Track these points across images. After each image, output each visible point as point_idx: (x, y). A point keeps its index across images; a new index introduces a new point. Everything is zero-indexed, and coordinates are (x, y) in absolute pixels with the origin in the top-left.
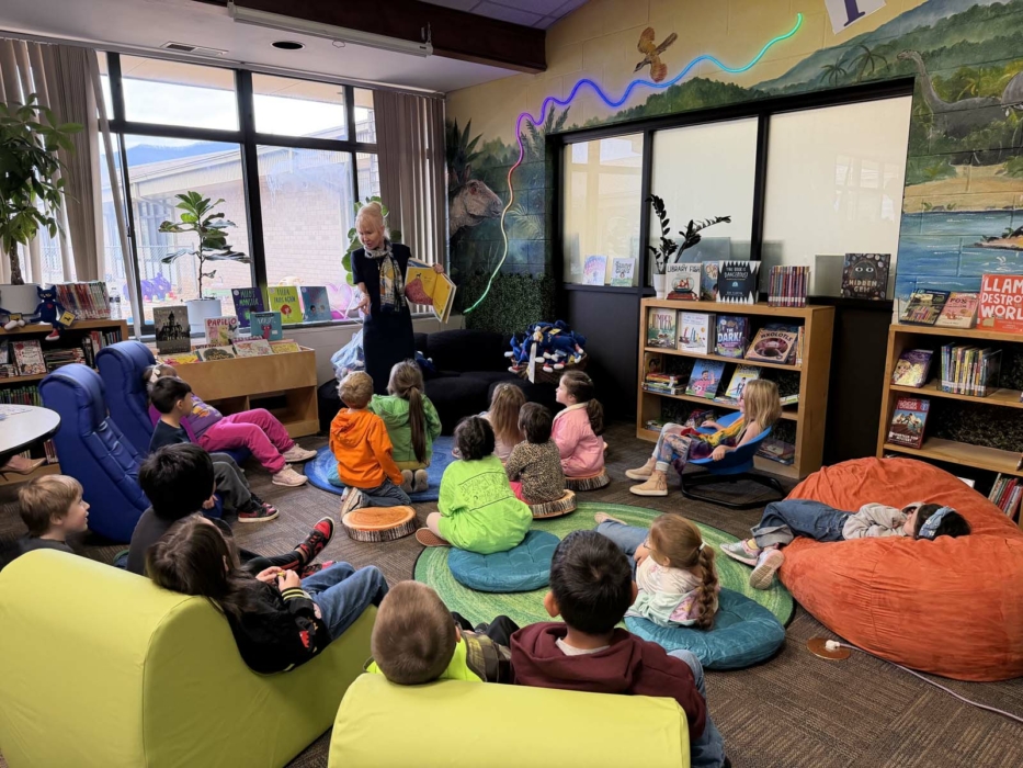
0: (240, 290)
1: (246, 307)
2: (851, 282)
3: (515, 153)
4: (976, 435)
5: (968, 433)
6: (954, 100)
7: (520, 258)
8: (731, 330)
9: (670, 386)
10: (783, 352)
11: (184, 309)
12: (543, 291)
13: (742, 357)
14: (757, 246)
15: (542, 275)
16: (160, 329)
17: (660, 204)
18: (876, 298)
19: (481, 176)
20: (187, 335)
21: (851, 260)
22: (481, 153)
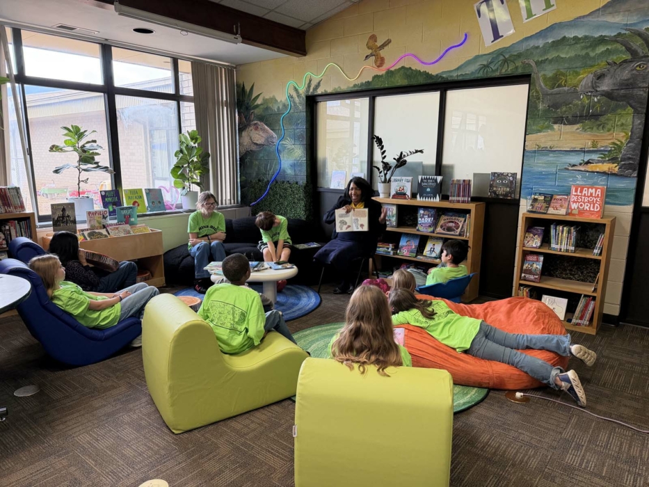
0: (105, 192)
1: (110, 203)
2: (495, 189)
3: (285, 106)
4: (567, 274)
5: (562, 273)
6: (553, 88)
7: (289, 172)
8: (426, 216)
9: (390, 250)
10: (457, 229)
11: (72, 205)
12: (305, 192)
13: (433, 232)
14: (439, 167)
15: (305, 181)
16: (56, 219)
17: (380, 141)
18: (509, 198)
19: (261, 118)
20: (74, 222)
21: (494, 176)
22: (261, 104)
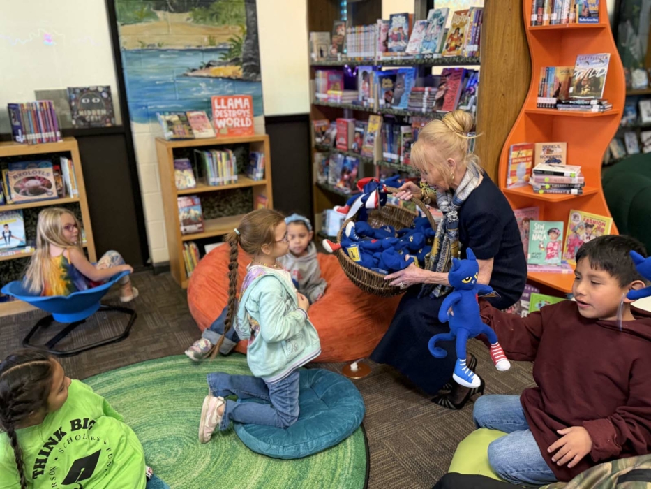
2: (81, 113)
18: (109, 125)
